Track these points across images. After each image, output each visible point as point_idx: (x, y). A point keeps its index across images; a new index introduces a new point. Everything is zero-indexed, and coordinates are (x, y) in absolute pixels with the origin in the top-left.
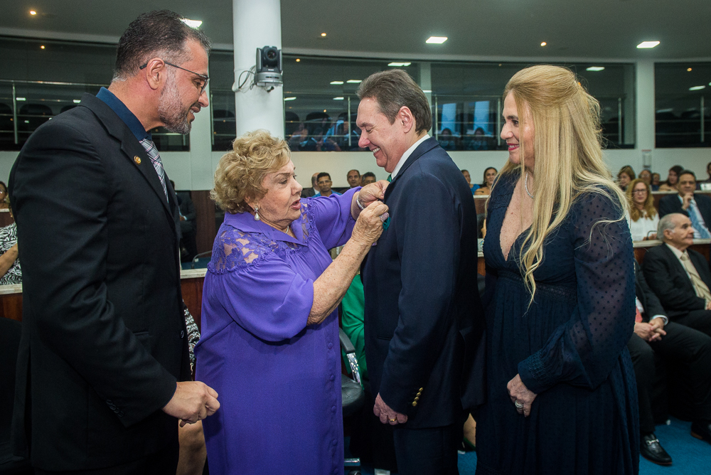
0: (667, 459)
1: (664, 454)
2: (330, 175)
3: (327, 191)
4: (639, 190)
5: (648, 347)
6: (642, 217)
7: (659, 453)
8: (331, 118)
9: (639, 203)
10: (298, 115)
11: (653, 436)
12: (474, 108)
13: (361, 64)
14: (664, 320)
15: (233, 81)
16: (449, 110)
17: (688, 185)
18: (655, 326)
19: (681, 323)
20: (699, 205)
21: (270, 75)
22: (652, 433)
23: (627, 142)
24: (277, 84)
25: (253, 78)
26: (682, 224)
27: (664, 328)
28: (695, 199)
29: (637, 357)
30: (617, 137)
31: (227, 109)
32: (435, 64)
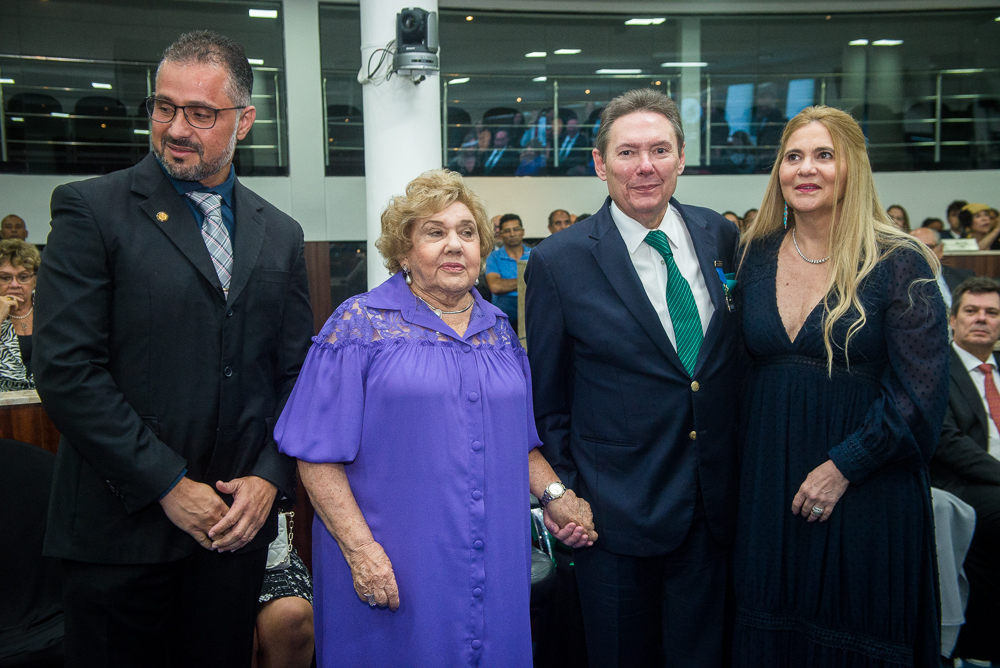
2: (522, 218)
3: (516, 246)
10: (469, 112)
12: (783, 95)
15: (360, 66)
16: (739, 100)
21: (414, 54)
24: (429, 72)
25: (391, 57)
31: (351, 103)
32: (708, 21)
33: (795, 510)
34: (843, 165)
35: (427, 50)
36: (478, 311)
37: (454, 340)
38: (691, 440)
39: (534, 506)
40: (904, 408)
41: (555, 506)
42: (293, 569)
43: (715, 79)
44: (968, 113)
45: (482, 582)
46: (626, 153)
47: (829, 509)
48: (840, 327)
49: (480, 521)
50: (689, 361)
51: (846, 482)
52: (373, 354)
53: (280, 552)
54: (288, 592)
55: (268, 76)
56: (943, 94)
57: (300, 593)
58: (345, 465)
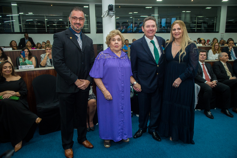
0: (213, 117)
1: (212, 116)
2: (128, 40)
3: (127, 45)
4: (216, 45)
5: (211, 89)
6: (217, 53)
7: (211, 116)
8: (129, 23)
9: (216, 49)
10: (119, 23)
11: (210, 111)
12: (171, 20)
13: (137, 7)
14: (216, 82)
15: (102, 14)
16: (164, 21)
17: (231, 44)
18: (213, 83)
19: (222, 83)
20: (234, 50)
21: (111, 12)
22: (209, 110)
23: (216, 31)
24: (113, 15)
25: (107, 14)
26: (225, 55)
27: (216, 84)
28: (233, 48)
29: (207, 90)
30: (214, 29)
31: (100, 21)
32: (159, 7)
33: (173, 86)
34: (182, 30)
35: (113, 12)
36: (122, 53)
37: (118, 58)
38: (157, 75)
39: (131, 86)
40: (191, 69)
41: (135, 85)
42: (93, 95)
43: (160, 17)
44: (201, 24)
45: (123, 96)
46: (148, 27)
47: (178, 85)
48: (182, 55)
49: (123, 87)
50: (157, 62)
51: (182, 81)
52: (105, 61)
53: (91, 92)
54: (92, 98)
55: (87, 17)
56: (197, 20)
57: (94, 98)
58: (101, 78)
